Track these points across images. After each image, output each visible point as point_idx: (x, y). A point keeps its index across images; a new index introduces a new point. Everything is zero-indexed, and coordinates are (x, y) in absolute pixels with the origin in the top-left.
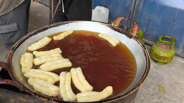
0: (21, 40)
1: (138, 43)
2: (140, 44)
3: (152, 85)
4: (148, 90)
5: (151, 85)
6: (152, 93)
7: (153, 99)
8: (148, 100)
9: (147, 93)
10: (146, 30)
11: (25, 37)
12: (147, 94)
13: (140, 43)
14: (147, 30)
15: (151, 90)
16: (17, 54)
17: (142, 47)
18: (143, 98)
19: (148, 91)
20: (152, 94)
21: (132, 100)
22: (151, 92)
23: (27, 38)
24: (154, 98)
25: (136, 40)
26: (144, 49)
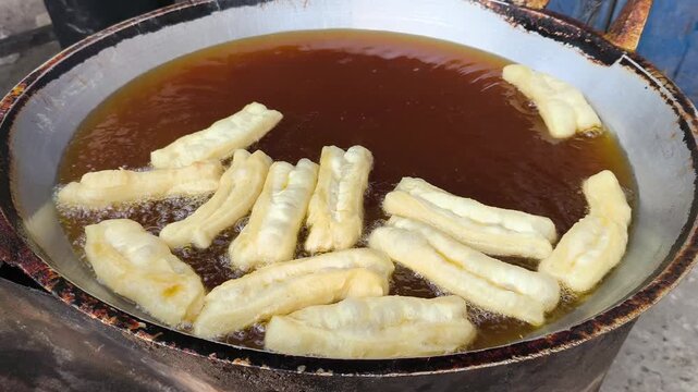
0: (81, 45)
1: (647, 83)
2: (663, 89)
3: (684, 319)
4: (665, 340)
5: (678, 317)
6: (681, 354)
7: (686, 380)
8: (662, 382)
9: (657, 350)
10: (673, 69)
11: (101, 36)
12: (659, 356)
13: (659, 83)
14: (676, 73)
15: (677, 341)
16: (47, 102)
17: (670, 102)
18: (636, 373)
19: (666, 344)
20: (683, 359)
21: (596, 374)
22: (679, 349)
23: (111, 42)
24: (690, 375)
25: (639, 72)
26: (681, 110)
